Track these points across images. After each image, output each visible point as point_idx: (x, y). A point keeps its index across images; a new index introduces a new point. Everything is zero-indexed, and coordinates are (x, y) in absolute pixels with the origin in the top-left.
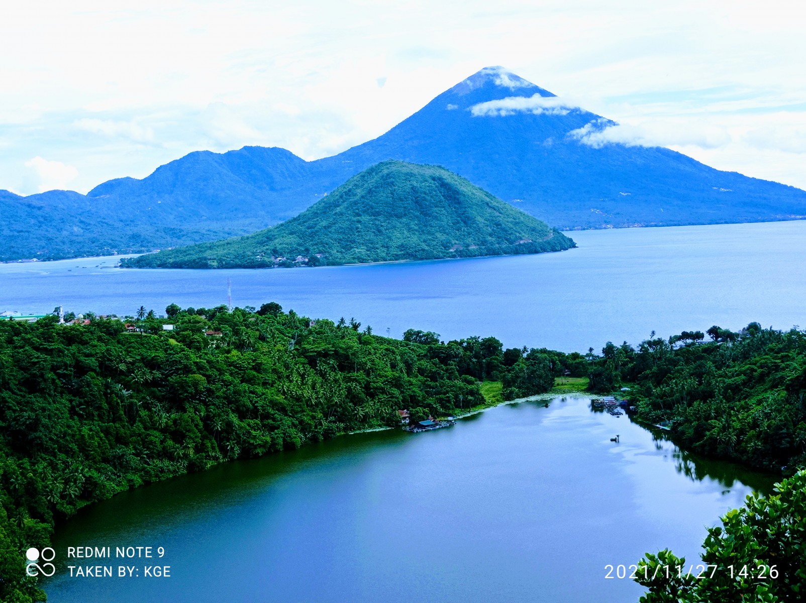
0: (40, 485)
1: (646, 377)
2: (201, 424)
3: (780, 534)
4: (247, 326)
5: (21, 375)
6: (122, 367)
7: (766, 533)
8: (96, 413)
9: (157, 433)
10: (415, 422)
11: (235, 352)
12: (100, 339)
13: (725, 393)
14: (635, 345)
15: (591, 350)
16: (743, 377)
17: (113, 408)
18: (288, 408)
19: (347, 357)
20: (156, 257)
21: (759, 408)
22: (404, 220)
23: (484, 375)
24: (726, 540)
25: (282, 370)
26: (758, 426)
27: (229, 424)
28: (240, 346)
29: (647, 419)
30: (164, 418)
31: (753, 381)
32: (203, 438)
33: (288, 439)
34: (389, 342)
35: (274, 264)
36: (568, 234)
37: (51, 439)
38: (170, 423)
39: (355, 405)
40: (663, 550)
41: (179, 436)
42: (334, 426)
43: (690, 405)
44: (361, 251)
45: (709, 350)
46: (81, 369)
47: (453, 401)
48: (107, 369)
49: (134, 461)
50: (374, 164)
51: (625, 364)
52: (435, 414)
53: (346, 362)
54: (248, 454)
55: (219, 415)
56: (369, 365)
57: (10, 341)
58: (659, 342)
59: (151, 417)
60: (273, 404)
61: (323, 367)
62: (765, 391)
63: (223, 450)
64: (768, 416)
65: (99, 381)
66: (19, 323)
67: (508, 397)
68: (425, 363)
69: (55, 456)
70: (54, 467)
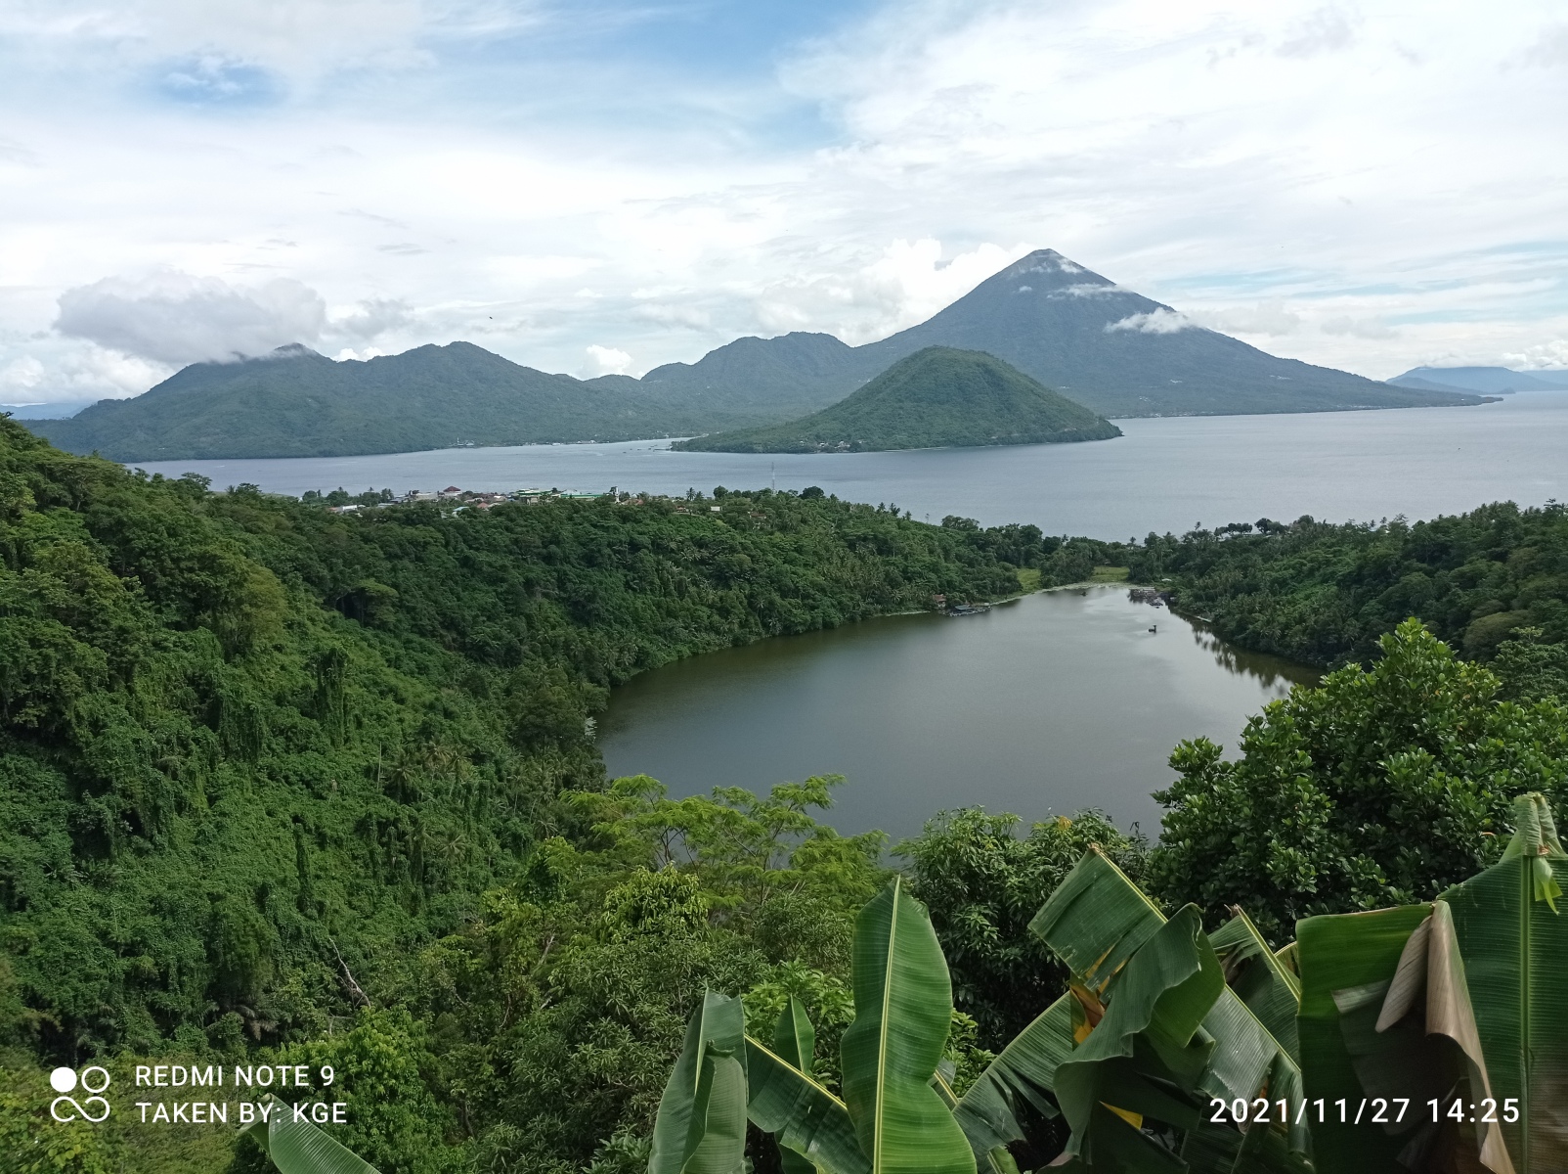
0: (597, 652)
1: (1189, 569)
2: (745, 601)
3: (1323, 727)
4: (790, 509)
5: (580, 550)
6: (673, 545)
7: (1309, 725)
8: (648, 588)
9: (705, 609)
10: (951, 606)
11: (777, 534)
12: (652, 518)
13: (1272, 586)
14: (1179, 535)
15: (1133, 539)
16: (1291, 571)
17: (664, 584)
18: (828, 589)
19: (885, 542)
20: (705, 440)
21: (1307, 602)
22: (946, 406)
23: (1022, 562)
24: (1267, 730)
25: (823, 552)
26: (1305, 621)
27: (772, 603)
28: (783, 528)
29: (1188, 610)
30: (712, 595)
31: (1301, 575)
32: (747, 614)
33: (827, 619)
34: (927, 527)
35: (817, 449)
36: (1114, 422)
37: (607, 610)
38: (717, 599)
39: (893, 588)
40: (1200, 737)
41: (725, 612)
42: (871, 607)
43: (1233, 597)
44: (902, 437)
45: (1256, 543)
46: (635, 547)
47: (990, 587)
48: (658, 547)
49: (684, 634)
50: (918, 350)
51: (1167, 555)
52: (972, 599)
53: (884, 547)
54: (789, 631)
55: (762, 594)
56: (907, 550)
57: (570, 519)
58: (1205, 533)
59: (699, 594)
60: (814, 585)
61: (861, 550)
62: (1314, 585)
63: (765, 626)
64: (1315, 611)
65: (651, 557)
66: (578, 501)
67: (1045, 585)
68: (963, 550)
69: (611, 626)
70: (610, 637)
